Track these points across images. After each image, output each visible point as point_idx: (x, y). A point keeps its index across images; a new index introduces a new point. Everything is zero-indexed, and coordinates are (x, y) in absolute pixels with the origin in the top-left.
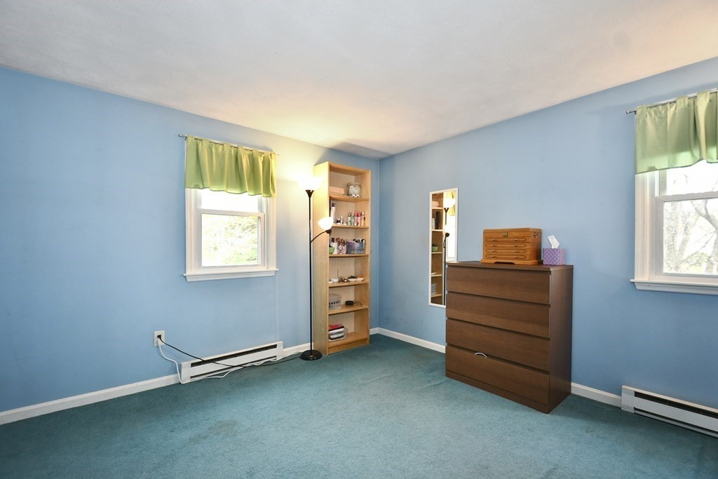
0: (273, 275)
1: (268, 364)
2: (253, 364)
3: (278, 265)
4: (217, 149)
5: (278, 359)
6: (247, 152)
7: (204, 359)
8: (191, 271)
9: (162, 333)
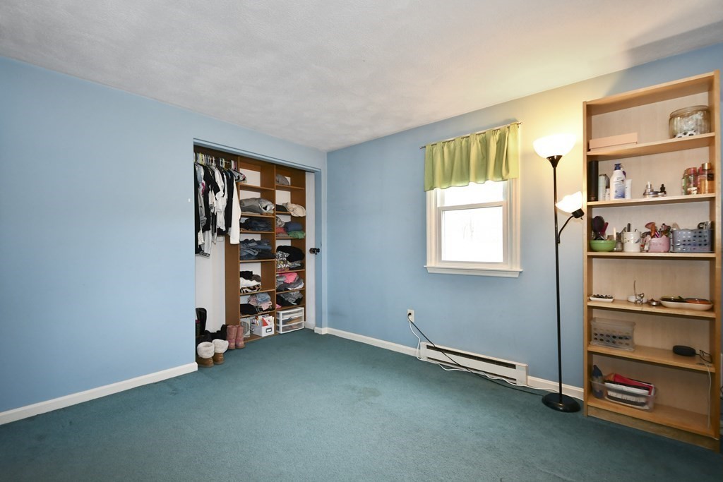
0: (517, 276)
1: (501, 383)
2: (486, 375)
3: (522, 264)
4: (449, 147)
5: (519, 384)
6: (478, 138)
7: (436, 346)
8: (431, 263)
9: (412, 312)
